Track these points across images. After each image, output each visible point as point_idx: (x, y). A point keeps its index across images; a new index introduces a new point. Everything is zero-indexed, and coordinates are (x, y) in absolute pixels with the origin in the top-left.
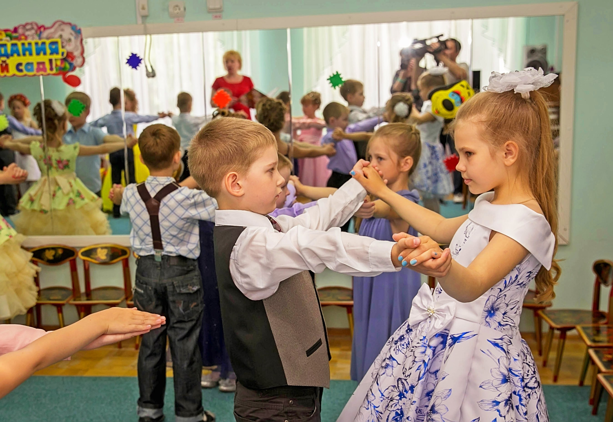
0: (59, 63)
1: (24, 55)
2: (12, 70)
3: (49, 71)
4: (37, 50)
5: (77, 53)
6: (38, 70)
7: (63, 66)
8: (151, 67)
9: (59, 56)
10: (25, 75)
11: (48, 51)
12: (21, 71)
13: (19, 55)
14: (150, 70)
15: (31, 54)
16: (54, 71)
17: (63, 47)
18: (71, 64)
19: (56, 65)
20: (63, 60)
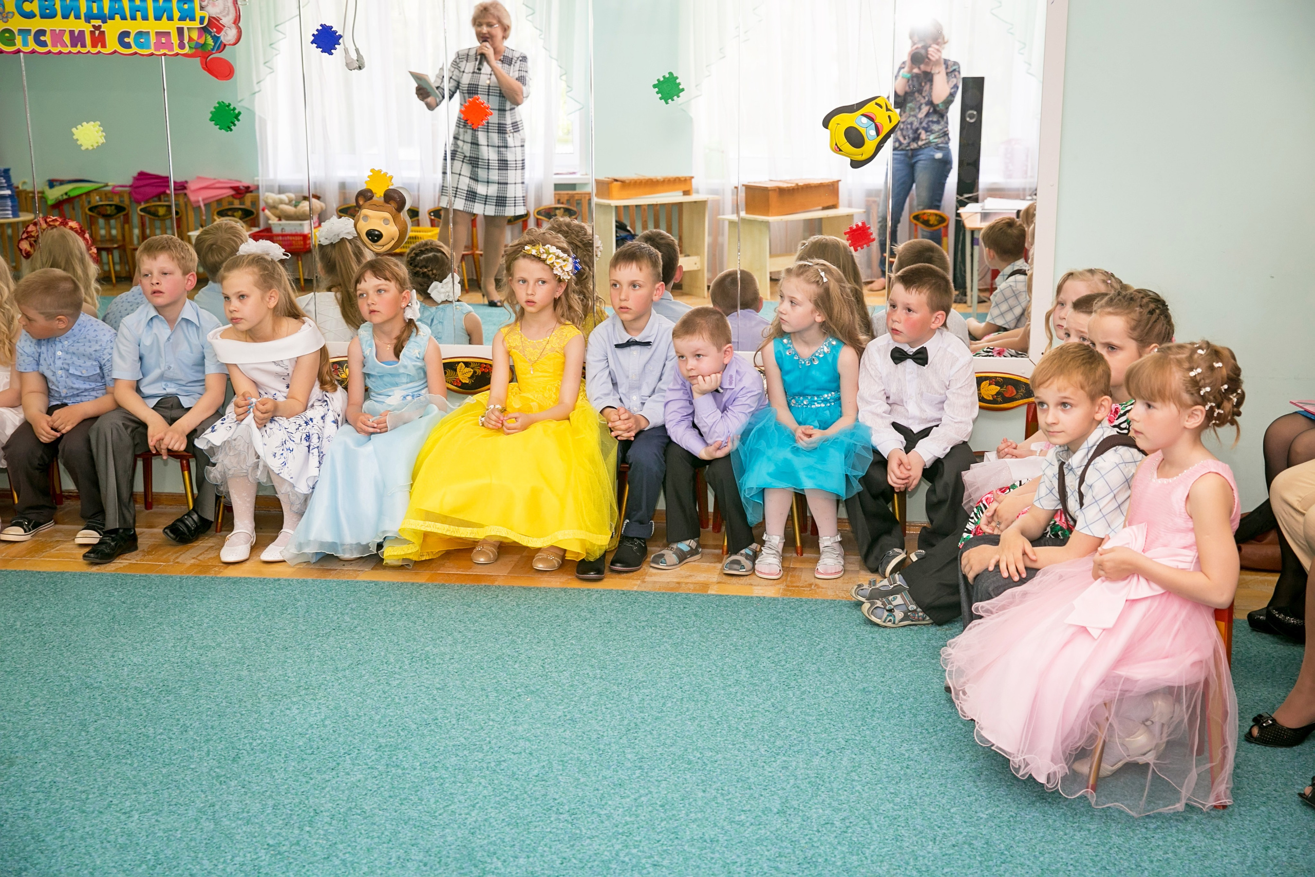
0: (195, 35)
1: (134, 18)
2: (112, 43)
3: (177, 50)
4: (155, 9)
5: (227, 20)
6: (158, 45)
7: (202, 41)
8: (357, 50)
9: (196, 24)
10: (136, 53)
11: (176, 15)
12: (128, 46)
13: (124, 18)
14: (354, 56)
15: (145, 18)
16: (187, 50)
17: (202, 8)
18: (216, 39)
19: (190, 39)
20: (204, 30)
